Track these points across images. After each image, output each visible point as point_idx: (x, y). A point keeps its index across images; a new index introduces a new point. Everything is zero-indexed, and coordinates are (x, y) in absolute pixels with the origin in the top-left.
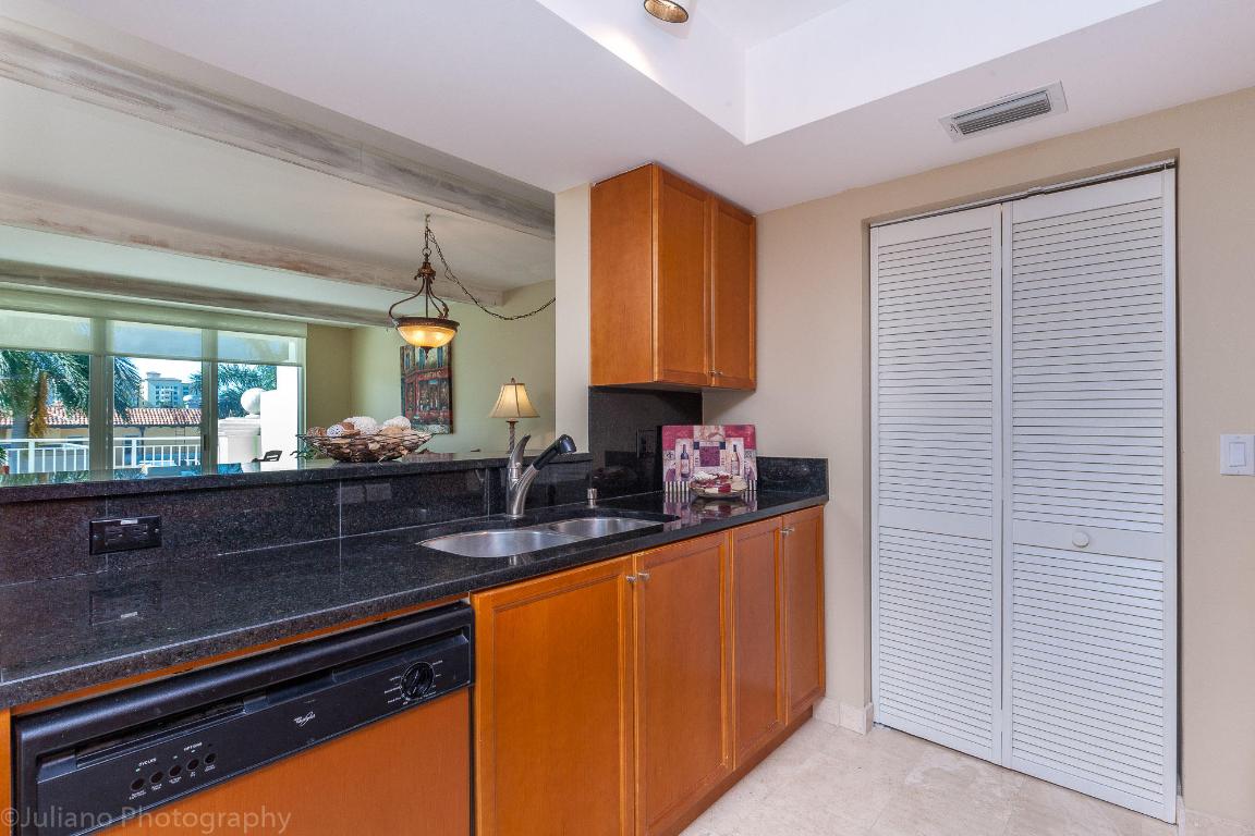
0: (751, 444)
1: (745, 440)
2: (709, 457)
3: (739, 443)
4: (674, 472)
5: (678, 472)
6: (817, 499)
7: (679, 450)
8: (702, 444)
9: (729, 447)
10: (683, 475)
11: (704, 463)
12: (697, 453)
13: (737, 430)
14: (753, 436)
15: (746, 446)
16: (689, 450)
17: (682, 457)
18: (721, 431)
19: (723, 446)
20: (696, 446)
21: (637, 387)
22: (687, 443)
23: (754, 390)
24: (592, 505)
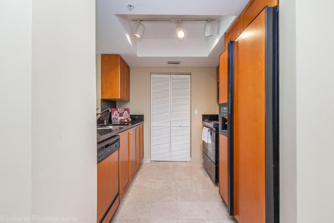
0: (129, 112)
1: (128, 111)
2: (121, 115)
3: (126, 112)
4: (114, 118)
5: (115, 118)
6: (142, 122)
7: (115, 114)
8: (119, 112)
9: (125, 113)
10: (116, 119)
11: (120, 116)
12: (119, 114)
13: (126, 110)
14: (129, 111)
15: (128, 113)
16: (117, 113)
17: (116, 115)
18: (123, 110)
19: (123, 113)
20: (118, 112)
21: (112, 100)
22: (117, 112)
23: (129, 101)
24: (105, 124)
